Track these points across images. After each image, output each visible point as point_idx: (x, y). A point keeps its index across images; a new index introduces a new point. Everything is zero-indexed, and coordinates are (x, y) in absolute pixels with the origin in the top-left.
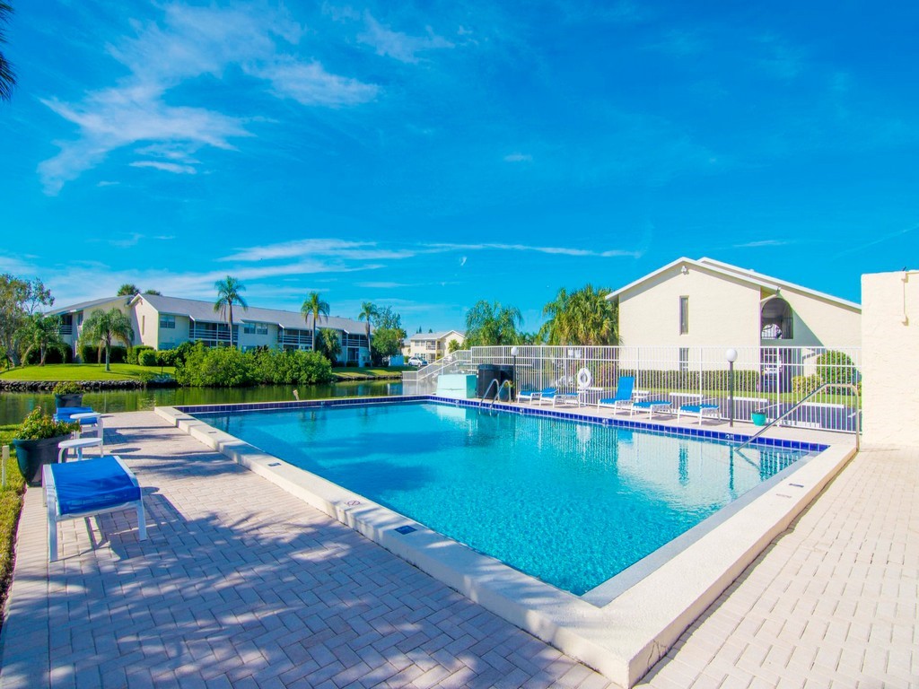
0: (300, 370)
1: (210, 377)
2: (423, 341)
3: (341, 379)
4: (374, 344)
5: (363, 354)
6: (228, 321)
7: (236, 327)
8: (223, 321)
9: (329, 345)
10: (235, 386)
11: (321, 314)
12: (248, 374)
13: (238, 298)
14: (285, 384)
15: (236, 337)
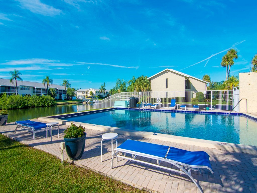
0: (44, 102)
1: (11, 106)
2: (81, 92)
3: (58, 104)
4: (68, 93)
5: (64, 96)
6: (15, 86)
7: (18, 88)
8: (13, 85)
9: (53, 93)
10: (21, 108)
11: (50, 83)
12: (26, 104)
13: (19, 78)
14: (39, 107)
15: (18, 91)
